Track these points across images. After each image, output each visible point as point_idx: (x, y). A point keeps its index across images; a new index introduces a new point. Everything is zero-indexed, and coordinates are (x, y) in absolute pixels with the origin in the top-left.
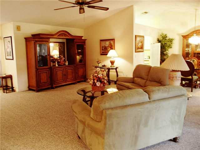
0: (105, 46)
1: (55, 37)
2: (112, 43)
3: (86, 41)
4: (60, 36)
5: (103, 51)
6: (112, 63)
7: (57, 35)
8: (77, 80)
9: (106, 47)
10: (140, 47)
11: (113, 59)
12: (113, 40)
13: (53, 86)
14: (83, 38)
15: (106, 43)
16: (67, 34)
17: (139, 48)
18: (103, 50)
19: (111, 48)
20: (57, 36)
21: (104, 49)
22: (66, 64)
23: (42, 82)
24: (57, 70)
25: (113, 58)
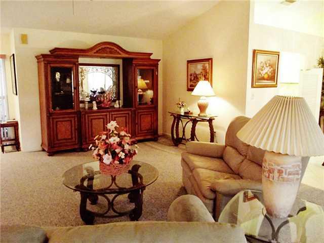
0: (195, 73)
1: (89, 54)
2: (208, 67)
3: (159, 63)
4: (99, 53)
5: (192, 83)
6: (202, 108)
7: (95, 51)
8: (136, 137)
9: (196, 75)
10: (266, 76)
11: (205, 100)
12: (209, 60)
13: (83, 147)
14: (152, 57)
15: (196, 66)
16: (116, 49)
17: (263, 79)
18: (191, 80)
19: (205, 76)
20: (95, 53)
21: (194, 79)
22: (115, 106)
23: (60, 137)
24: (92, 117)
25: (205, 98)
